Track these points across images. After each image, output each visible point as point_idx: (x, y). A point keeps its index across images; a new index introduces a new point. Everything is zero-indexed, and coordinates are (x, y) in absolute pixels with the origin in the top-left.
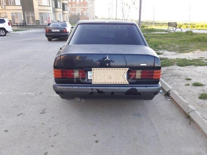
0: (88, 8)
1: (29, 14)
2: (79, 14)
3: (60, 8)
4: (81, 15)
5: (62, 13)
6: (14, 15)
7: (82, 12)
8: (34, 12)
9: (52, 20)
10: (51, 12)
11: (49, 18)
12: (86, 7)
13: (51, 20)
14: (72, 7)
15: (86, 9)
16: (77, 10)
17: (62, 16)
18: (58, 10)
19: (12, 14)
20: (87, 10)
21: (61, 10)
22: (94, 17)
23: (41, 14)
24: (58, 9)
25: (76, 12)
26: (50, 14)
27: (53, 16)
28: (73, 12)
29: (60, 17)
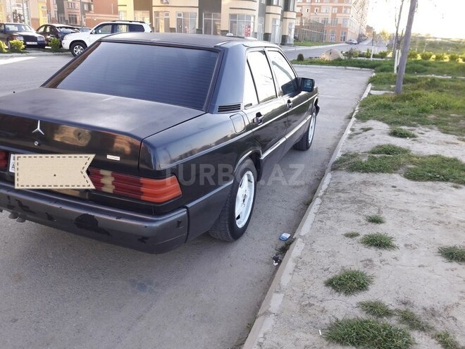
0: (350, 8)
1: (209, 15)
2: (325, 21)
3: (277, 5)
4: (329, 22)
5: (279, 17)
6: (182, 17)
7: (334, 15)
8: (220, 12)
9: (256, 31)
10: (256, 13)
11: (249, 27)
12: (346, 5)
13: (252, 31)
14: (313, 4)
15: (344, 9)
16: (324, 10)
17: (278, 23)
18: (272, 9)
19: (180, 15)
20: (345, 12)
21: (279, 10)
22: (362, 27)
23: (233, 16)
24: (271, 7)
25: (319, 14)
26: (252, 18)
27: (260, 22)
28: (312, 14)
29: (274, 26)
